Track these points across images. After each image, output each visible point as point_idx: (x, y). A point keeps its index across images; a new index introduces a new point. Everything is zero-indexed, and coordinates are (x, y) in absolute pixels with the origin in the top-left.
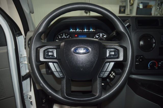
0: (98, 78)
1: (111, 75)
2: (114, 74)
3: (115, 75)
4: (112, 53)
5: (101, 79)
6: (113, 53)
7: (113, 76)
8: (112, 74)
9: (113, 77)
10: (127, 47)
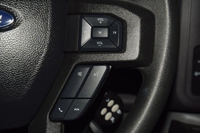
0: (48, 120)
1: (107, 112)
2: (115, 108)
3: (119, 112)
4: (100, 33)
5: (59, 124)
6: (104, 33)
7: (114, 114)
8: (109, 109)
9: (113, 119)
10: (154, 12)
